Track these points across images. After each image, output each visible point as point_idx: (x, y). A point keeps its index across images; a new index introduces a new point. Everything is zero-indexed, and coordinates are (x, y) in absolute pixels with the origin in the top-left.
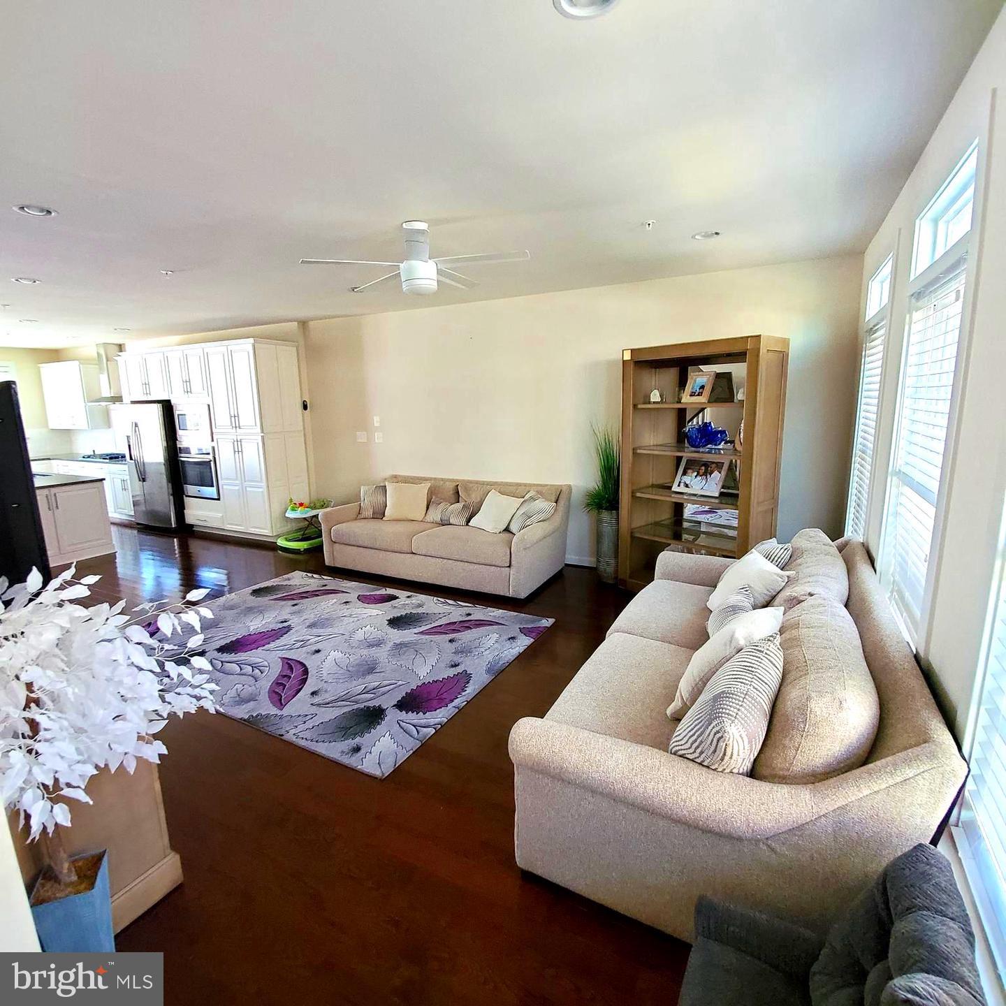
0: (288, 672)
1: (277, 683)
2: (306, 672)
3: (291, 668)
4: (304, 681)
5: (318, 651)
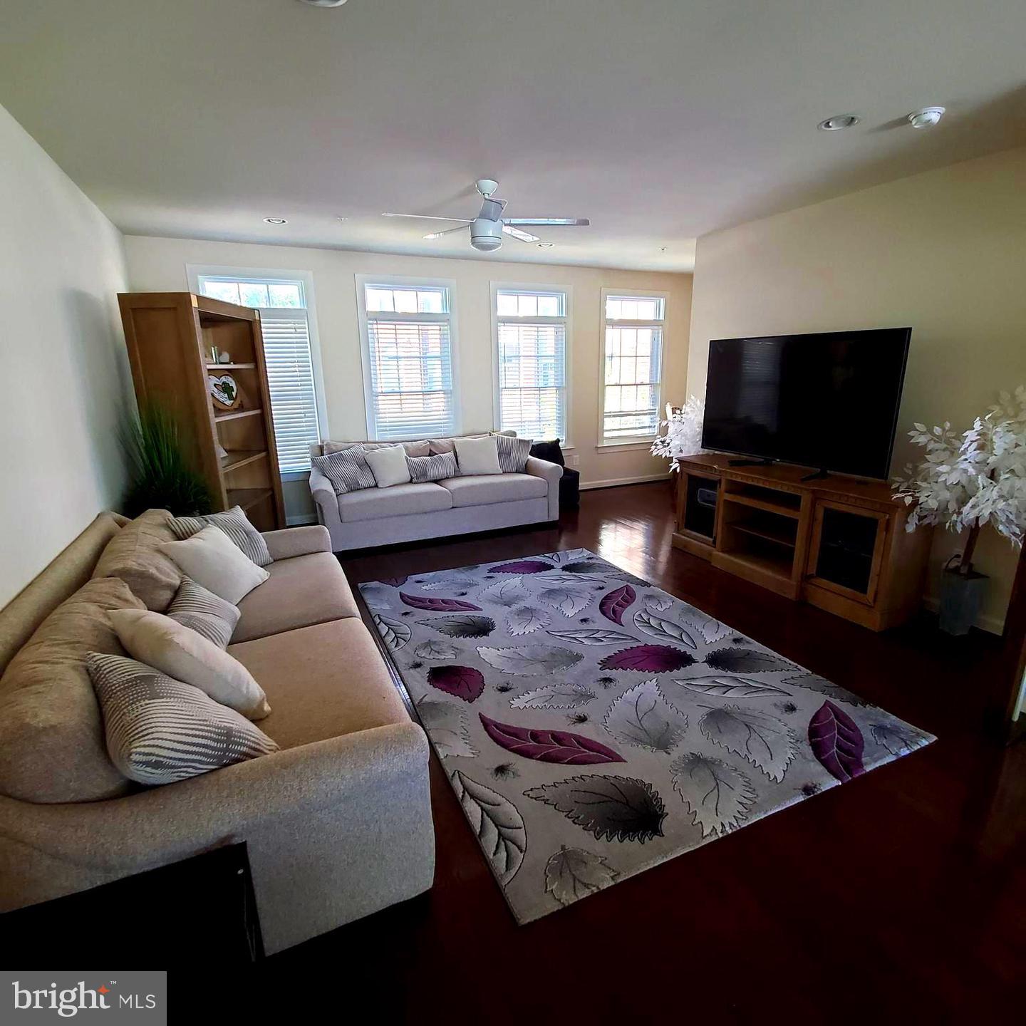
0: (618, 608)
1: (628, 602)
2: (602, 605)
3: (614, 611)
4: (607, 597)
5: (584, 620)
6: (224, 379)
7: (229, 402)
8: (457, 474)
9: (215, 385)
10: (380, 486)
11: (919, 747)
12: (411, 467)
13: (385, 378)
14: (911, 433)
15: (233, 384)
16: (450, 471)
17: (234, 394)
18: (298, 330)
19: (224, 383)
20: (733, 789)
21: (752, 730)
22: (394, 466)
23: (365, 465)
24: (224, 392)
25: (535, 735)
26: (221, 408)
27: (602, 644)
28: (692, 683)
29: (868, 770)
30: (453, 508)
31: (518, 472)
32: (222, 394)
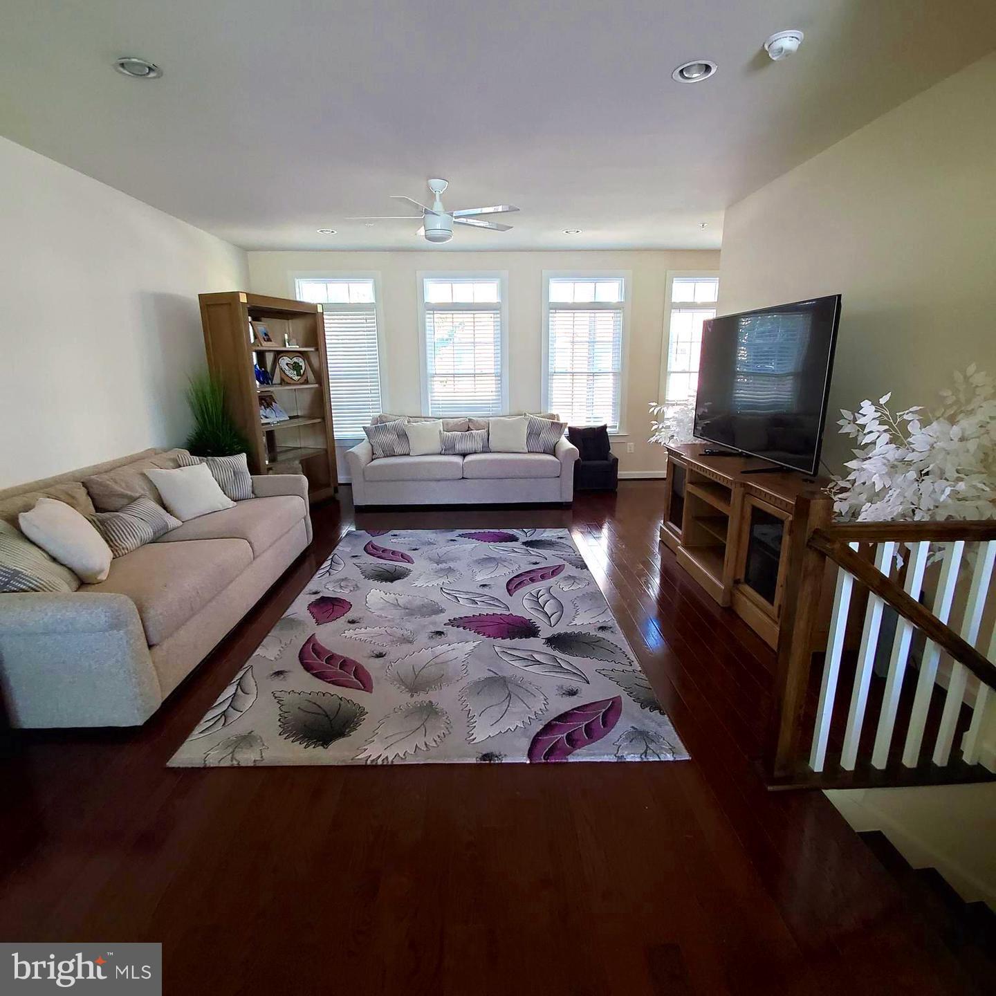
0: (526, 582)
1: (543, 578)
3: (520, 584)
4: (529, 572)
5: (484, 586)
6: (295, 360)
7: (296, 378)
8: (485, 449)
9: (287, 364)
10: (411, 454)
11: (658, 760)
12: (443, 441)
13: (439, 362)
14: (840, 422)
15: (302, 364)
16: (479, 446)
17: (302, 371)
18: (368, 321)
19: (295, 363)
20: (425, 735)
21: (508, 698)
22: (427, 437)
23: (403, 435)
24: (294, 369)
25: (331, 658)
26: (289, 382)
27: (475, 606)
28: (508, 652)
29: (570, 761)
30: (463, 478)
31: (544, 452)
32: (292, 371)
